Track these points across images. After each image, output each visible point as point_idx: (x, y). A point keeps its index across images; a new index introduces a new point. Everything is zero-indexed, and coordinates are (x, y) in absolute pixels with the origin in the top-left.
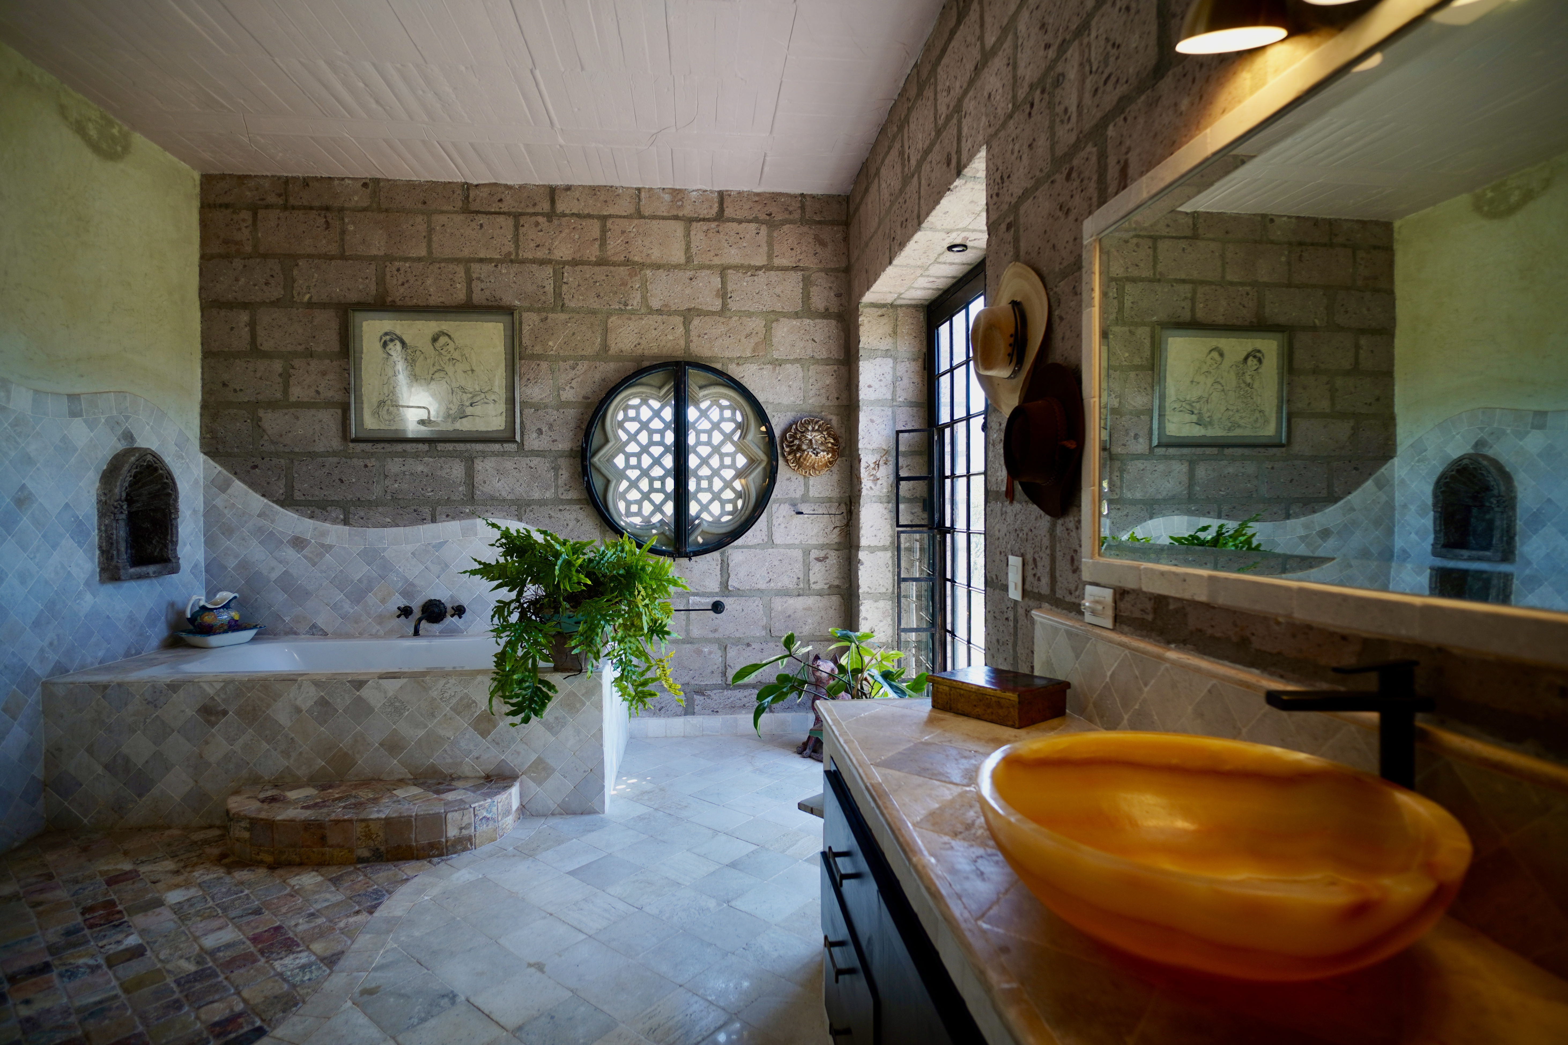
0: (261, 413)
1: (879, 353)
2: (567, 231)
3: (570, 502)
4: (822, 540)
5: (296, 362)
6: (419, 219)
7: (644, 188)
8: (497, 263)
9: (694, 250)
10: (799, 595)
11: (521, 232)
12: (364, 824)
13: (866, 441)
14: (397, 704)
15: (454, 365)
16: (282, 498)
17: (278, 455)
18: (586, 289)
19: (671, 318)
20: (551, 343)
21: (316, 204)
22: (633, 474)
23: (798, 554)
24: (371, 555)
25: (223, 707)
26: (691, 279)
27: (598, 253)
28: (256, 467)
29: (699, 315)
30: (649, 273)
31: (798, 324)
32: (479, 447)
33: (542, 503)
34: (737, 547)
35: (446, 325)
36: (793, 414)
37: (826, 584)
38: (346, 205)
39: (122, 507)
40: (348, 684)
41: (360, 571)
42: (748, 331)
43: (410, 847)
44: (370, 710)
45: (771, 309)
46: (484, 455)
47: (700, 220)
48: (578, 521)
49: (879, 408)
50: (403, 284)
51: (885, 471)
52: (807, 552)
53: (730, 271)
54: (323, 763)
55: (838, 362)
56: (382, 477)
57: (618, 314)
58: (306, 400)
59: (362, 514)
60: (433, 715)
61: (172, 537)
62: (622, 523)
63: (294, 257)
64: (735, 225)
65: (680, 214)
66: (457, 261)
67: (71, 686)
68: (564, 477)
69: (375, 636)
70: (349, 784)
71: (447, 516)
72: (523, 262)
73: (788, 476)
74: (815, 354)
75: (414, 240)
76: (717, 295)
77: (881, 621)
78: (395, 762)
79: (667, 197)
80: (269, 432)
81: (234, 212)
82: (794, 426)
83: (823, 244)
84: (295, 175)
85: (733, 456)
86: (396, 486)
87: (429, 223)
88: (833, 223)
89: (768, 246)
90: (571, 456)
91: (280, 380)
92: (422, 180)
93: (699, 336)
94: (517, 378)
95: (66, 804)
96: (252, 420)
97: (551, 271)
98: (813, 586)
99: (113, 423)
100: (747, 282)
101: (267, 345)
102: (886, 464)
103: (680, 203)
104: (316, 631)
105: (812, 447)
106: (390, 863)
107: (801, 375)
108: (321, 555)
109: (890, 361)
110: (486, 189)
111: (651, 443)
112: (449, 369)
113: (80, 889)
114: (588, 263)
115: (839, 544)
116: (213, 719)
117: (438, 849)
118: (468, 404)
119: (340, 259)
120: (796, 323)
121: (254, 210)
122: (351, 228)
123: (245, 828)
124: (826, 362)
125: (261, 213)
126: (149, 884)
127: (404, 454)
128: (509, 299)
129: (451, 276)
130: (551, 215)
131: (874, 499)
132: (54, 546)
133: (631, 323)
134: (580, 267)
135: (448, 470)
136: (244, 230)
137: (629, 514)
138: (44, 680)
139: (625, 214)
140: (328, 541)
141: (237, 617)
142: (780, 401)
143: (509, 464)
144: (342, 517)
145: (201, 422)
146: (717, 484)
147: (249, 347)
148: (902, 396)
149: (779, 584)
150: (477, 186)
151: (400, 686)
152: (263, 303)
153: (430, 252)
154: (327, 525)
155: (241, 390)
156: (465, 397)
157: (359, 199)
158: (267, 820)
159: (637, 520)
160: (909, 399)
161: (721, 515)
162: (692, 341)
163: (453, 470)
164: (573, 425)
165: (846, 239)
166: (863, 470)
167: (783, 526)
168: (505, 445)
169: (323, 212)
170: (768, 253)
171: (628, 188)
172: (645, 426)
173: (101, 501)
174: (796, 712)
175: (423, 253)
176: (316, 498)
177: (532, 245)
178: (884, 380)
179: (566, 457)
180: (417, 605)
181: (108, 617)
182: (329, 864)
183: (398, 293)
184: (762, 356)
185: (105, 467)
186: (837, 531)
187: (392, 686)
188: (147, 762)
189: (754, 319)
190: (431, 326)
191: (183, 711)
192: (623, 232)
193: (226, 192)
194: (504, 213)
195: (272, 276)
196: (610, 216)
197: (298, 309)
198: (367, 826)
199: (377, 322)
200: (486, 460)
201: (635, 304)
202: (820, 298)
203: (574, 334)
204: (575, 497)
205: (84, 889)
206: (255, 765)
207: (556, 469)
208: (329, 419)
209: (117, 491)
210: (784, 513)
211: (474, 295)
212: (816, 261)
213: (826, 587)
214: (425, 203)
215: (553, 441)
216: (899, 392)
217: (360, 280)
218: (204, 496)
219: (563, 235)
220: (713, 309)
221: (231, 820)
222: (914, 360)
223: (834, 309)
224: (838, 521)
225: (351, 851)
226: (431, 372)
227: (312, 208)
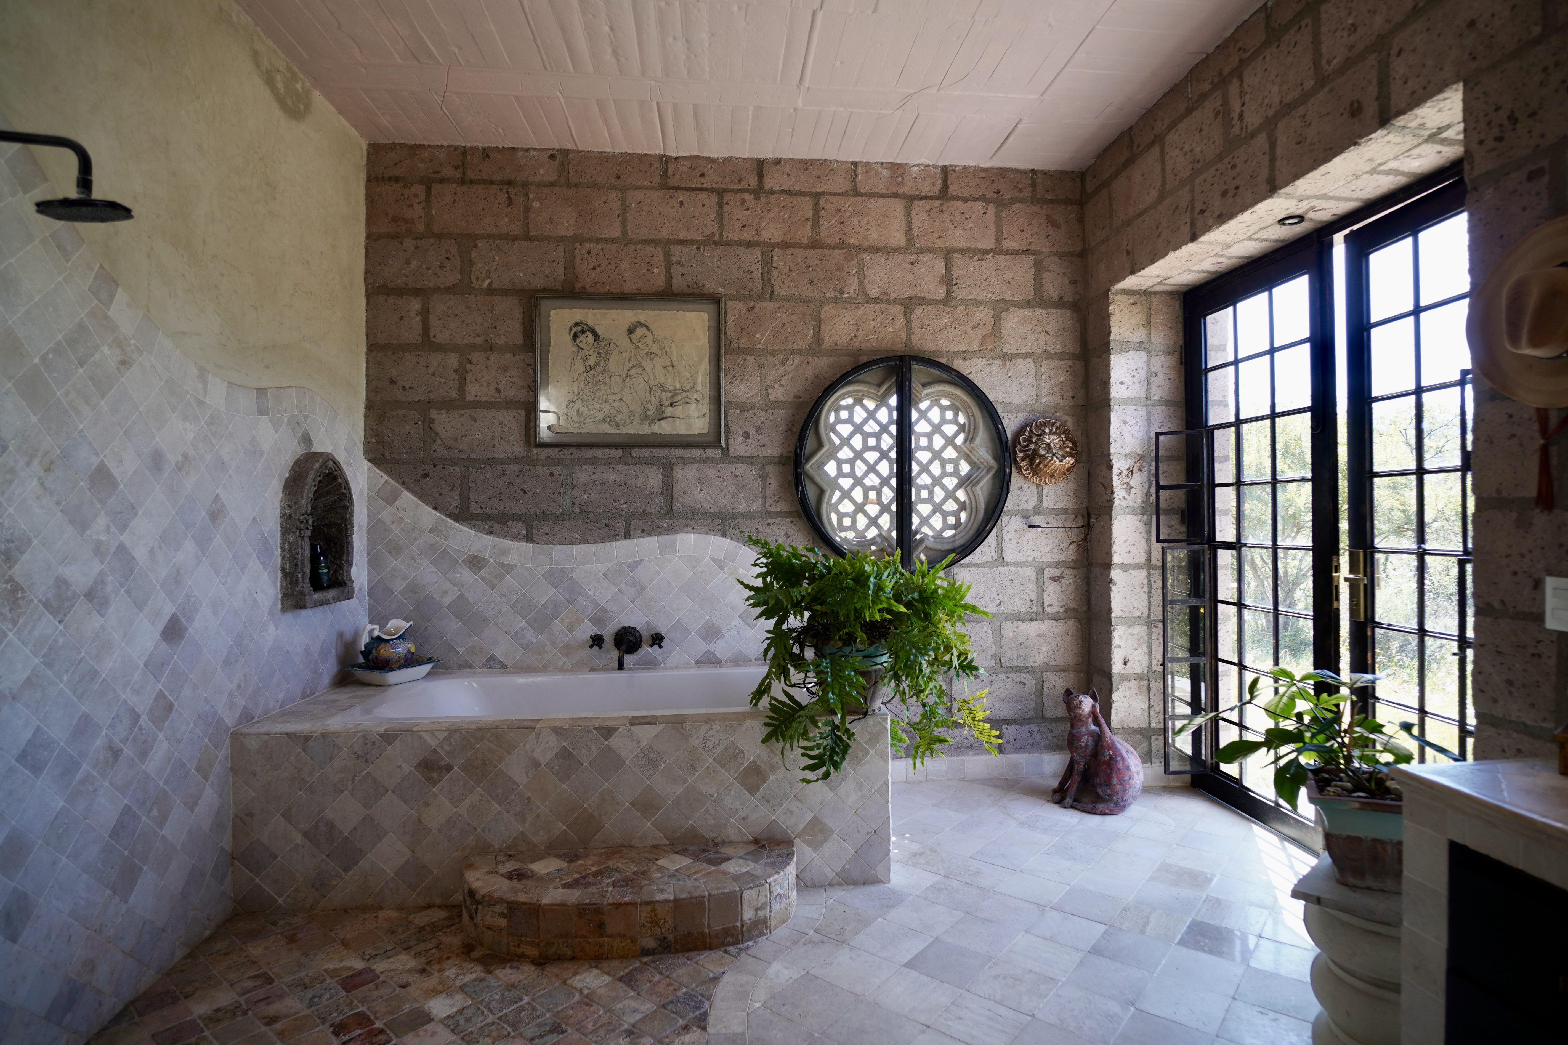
0: (434, 414)
1: (1132, 345)
2: (776, 209)
3: (779, 514)
4: (1057, 558)
5: (475, 357)
6: (613, 195)
7: (861, 162)
8: (700, 244)
9: (915, 232)
10: (1032, 620)
11: (725, 210)
12: (649, 908)
13: (1118, 444)
14: (652, 755)
15: (652, 359)
16: (456, 511)
17: (452, 462)
18: (798, 274)
19: (891, 307)
20: (758, 336)
21: (497, 177)
22: (846, 483)
23: (1030, 572)
24: (557, 577)
25: (448, 761)
26: (912, 264)
27: (810, 235)
28: (426, 475)
29: (922, 305)
30: (865, 256)
31: (1030, 314)
32: (679, 452)
33: (749, 516)
34: (963, 566)
35: (643, 315)
36: (1025, 414)
37: (1061, 607)
38: (531, 180)
39: (307, 521)
40: (595, 732)
41: (545, 594)
42: (974, 322)
43: (702, 934)
44: (620, 762)
45: (1001, 297)
46: (684, 462)
47: (921, 199)
48: (788, 537)
49: (1132, 408)
50: (594, 269)
51: (1139, 479)
52: (1040, 571)
53: (954, 255)
54: (564, 827)
55: (1074, 357)
56: (569, 487)
57: (832, 303)
58: (484, 399)
59: (547, 529)
60: (694, 769)
61: (348, 557)
62: (838, 539)
63: (473, 238)
64: (960, 203)
65: (901, 191)
66: (655, 242)
67: (266, 737)
68: (772, 486)
69: (562, 670)
70: (596, 852)
71: (643, 531)
72: (727, 244)
73: (1019, 485)
74: (1048, 348)
75: (607, 218)
76: (941, 282)
77: (1135, 649)
78: (649, 824)
79: (885, 173)
80: (443, 436)
81: (405, 187)
82: (1028, 429)
83: (1055, 225)
84: (474, 144)
85: (955, 462)
86: (586, 497)
87: (624, 200)
88: (1066, 202)
89: (996, 227)
90: (780, 463)
91: (456, 377)
92: (617, 151)
93: (922, 328)
94: (722, 375)
95: (257, 880)
96: (423, 422)
97: (759, 254)
98: (1048, 609)
99: (295, 423)
100: (974, 267)
101: (441, 336)
102: (1140, 470)
103: (900, 179)
104: (494, 665)
105: (1051, 452)
106: (679, 955)
107: (1033, 371)
108: (501, 577)
109: (1144, 354)
110: (686, 163)
111: (866, 448)
112: (648, 365)
113: (314, 997)
114: (799, 245)
115: (1075, 561)
116: (435, 775)
117: (733, 935)
118: (667, 403)
119: (525, 240)
120: (1027, 312)
121: (428, 183)
122: (536, 205)
123: (501, 914)
124: (1060, 356)
125: (436, 188)
126: (398, 990)
127: (594, 461)
128: (712, 286)
129: (648, 260)
130: (758, 192)
131: (1127, 510)
132: (243, 569)
133: (847, 314)
134: (790, 251)
135: (644, 479)
136: (416, 206)
137: (842, 528)
138: (232, 730)
139: (840, 191)
140: (509, 561)
141: (413, 650)
142: (1010, 400)
143: (711, 472)
144: (524, 532)
145: (365, 424)
146: (939, 494)
147: (420, 340)
148: (1157, 394)
149: (1011, 607)
150: (676, 158)
151: (655, 733)
152: (437, 289)
153: (624, 233)
154: (508, 542)
155: (411, 388)
156: (664, 396)
157: (546, 172)
158: (531, 904)
159: (850, 535)
160: (1165, 397)
161: (943, 529)
162: (913, 333)
163: (650, 479)
164: (783, 427)
165: (1081, 220)
166: (1115, 478)
167: (1014, 541)
168: (708, 451)
169: (505, 187)
170: (996, 234)
171: (843, 162)
172: (858, 429)
173: (285, 514)
174: (1029, 753)
175: (617, 233)
176: (495, 512)
177: (738, 225)
178: (1137, 376)
179: (775, 464)
180: (608, 633)
181: (288, 652)
182: (607, 958)
183: (588, 279)
184: (991, 350)
185: (287, 475)
186: (1073, 546)
187: (646, 734)
188: (355, 828)
189: (981, 308)
190: (628, 316)
191: (399, 767)
192: (838, 211)
193: (396, 164)
194: (707, 189)
195: (448, 259)
196: (823, 193)
197: (476, 296)
198: (654, 910)
199: (567, 311)
200: (686, 468)
201: (852, 291)
202: (1053, 286)
203: (784, 325)
204: (784, 510)
205: (320, 997)
206: (483, 830)
207: (764, 477)
208: (511, 420)
209: (303, 502)
210: (1016, 527)
211: (674, 282)
212: (1049, 244)
213: (1062, 610)
214: (618, 177)
215: (761, 446)
216: (1154, 390)
217: (547, 263)
218: (368, 509)
219: (772, 214)
220: (937, 297)
221: (478, 903)
222: (1169, 354)
223: (1069, 297)
224: (1075, 535)
225: (634, 941)
226: (627, 368)
227: (492, 182)
